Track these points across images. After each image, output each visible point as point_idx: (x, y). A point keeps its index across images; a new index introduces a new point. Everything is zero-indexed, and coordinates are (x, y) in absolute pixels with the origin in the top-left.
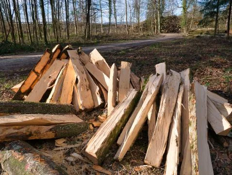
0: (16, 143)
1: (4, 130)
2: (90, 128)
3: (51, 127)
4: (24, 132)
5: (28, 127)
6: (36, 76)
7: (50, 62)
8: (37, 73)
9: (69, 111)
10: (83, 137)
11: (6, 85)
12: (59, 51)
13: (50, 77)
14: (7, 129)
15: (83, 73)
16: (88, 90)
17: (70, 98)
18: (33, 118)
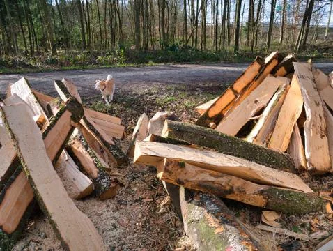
0: (210, 198)
1: (197, 173)
2: (325, 210)
3: (262, 188)
4: (223, 184)
5: (229, 177)
6: (233, 96)
7: (258, 78)
8: (235, 92)
9: (284, 165)
10: (313, 222)
11: (187, 102)
12: (275, 63)
13: (256, 102)
14: (202, 172)
15: (317, 104)
16: (322, 136)
17: (286, 142)
18: (238, 165)
